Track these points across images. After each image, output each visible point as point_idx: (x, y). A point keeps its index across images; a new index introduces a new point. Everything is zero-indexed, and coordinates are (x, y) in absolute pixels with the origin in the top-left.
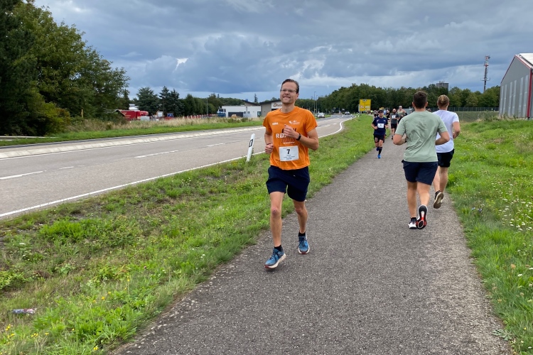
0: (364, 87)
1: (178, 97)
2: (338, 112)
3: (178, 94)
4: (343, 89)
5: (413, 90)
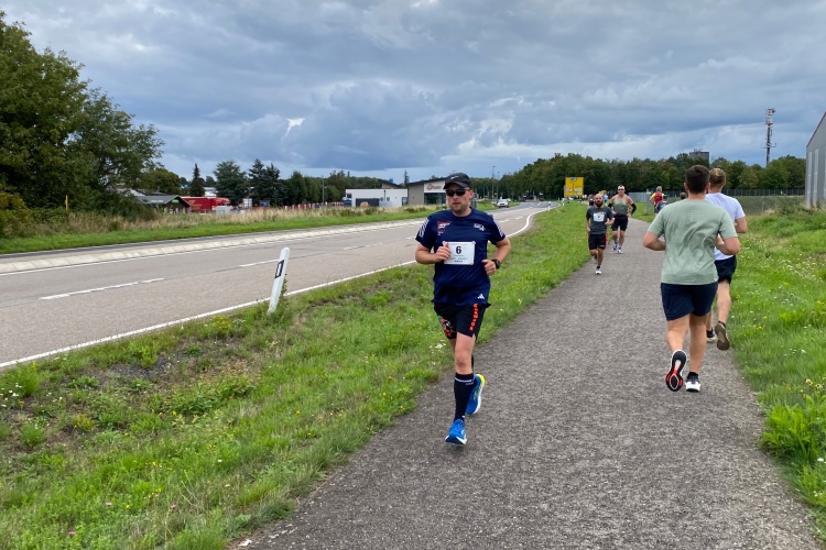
0: (574, 158)
1: (277, 176)
2: (532, 198)
3: (278, 172)
4: (540, 161)
5: (653, 163)
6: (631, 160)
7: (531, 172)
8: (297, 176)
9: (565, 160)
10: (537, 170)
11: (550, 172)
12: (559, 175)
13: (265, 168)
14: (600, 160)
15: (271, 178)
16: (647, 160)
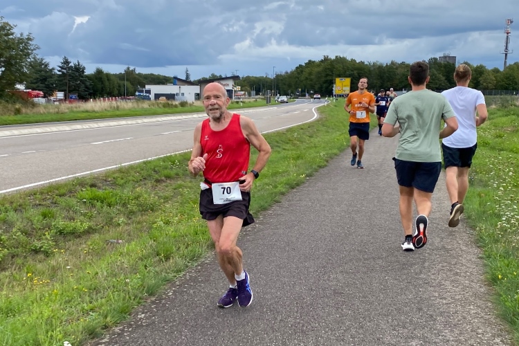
0: (340, 60)
1: (83, 72)
2: (305, 96)
3: (84, 68)
4: (310, 63)
6: (389, 63)
7: (302, 71)
8: (99, 72)
9: (332, 62)
10: (307, 70)
11: (319, 73)
12: (327, 75)
13: (72, 64)
14: (363, 63)
15: (77, 74)
16: (403, 63)
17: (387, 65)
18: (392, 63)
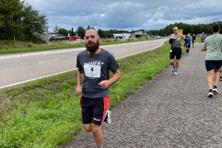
0: (181, 24)
2: (168, 36)
4: (171, 25)
5: (205, 25)
6: (198, 24)
14: (189, 24)
16: (203, 24)
17: (197, 25)
18: (199, 24)
